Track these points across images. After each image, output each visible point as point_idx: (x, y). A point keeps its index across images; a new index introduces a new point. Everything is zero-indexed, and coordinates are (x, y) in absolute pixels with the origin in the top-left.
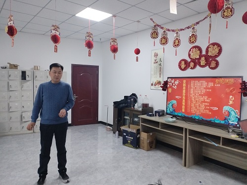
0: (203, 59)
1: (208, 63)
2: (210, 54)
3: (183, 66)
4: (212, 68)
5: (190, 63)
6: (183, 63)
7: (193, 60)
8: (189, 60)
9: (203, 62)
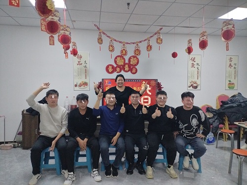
0: (127, 66)
1: (130, 70)
2: (131, 63)
3: (110, 70)
4: (133, 73)
5: (116, 68)
6: (111, 67)
7: (118, 66)
8: (115, 66)
9: (127, 68)
